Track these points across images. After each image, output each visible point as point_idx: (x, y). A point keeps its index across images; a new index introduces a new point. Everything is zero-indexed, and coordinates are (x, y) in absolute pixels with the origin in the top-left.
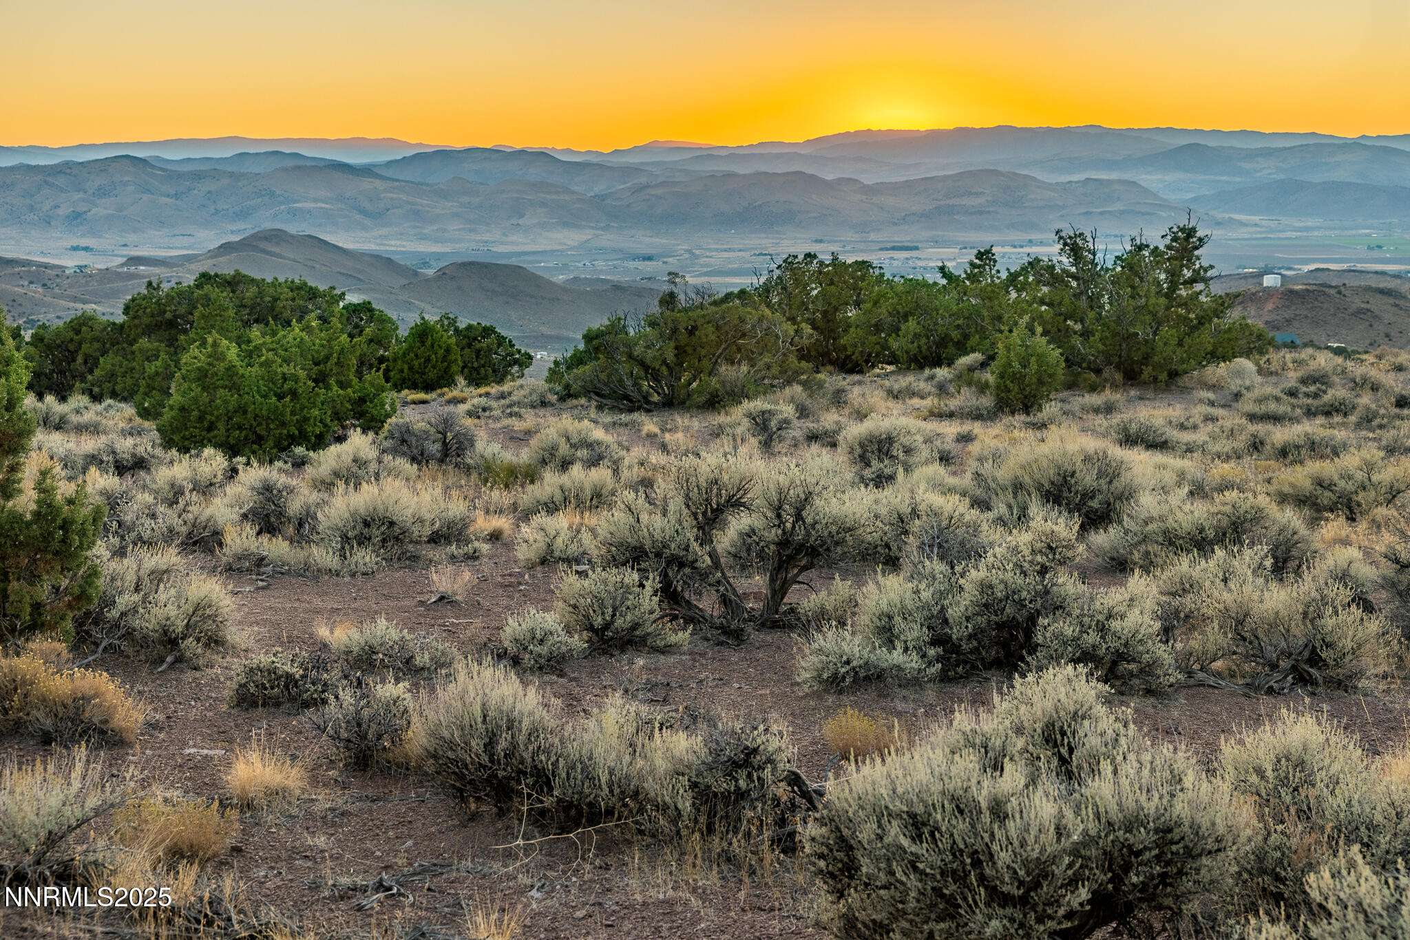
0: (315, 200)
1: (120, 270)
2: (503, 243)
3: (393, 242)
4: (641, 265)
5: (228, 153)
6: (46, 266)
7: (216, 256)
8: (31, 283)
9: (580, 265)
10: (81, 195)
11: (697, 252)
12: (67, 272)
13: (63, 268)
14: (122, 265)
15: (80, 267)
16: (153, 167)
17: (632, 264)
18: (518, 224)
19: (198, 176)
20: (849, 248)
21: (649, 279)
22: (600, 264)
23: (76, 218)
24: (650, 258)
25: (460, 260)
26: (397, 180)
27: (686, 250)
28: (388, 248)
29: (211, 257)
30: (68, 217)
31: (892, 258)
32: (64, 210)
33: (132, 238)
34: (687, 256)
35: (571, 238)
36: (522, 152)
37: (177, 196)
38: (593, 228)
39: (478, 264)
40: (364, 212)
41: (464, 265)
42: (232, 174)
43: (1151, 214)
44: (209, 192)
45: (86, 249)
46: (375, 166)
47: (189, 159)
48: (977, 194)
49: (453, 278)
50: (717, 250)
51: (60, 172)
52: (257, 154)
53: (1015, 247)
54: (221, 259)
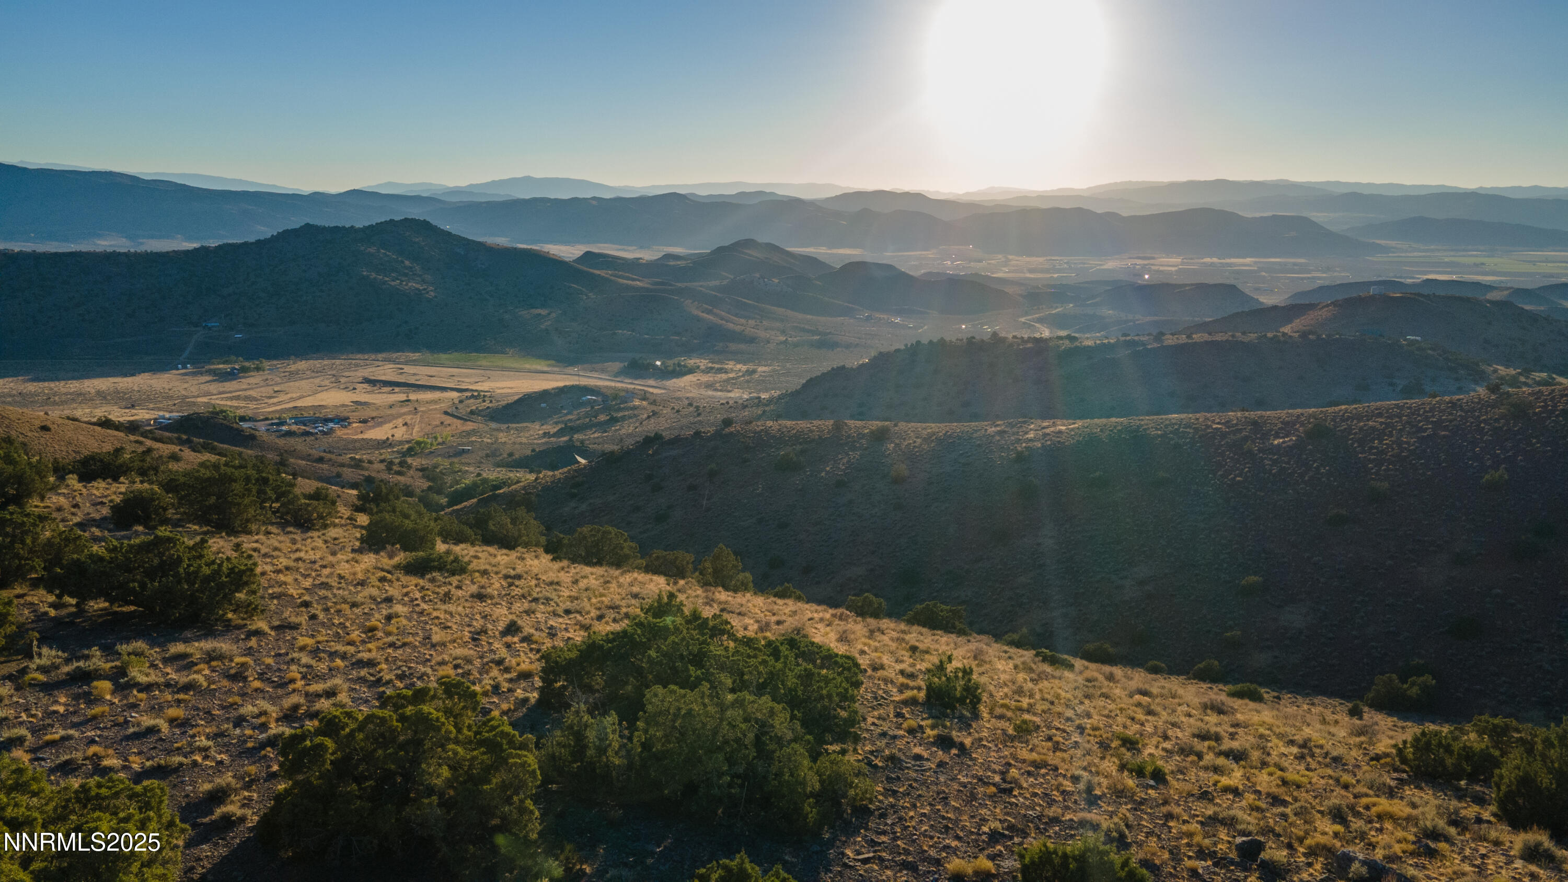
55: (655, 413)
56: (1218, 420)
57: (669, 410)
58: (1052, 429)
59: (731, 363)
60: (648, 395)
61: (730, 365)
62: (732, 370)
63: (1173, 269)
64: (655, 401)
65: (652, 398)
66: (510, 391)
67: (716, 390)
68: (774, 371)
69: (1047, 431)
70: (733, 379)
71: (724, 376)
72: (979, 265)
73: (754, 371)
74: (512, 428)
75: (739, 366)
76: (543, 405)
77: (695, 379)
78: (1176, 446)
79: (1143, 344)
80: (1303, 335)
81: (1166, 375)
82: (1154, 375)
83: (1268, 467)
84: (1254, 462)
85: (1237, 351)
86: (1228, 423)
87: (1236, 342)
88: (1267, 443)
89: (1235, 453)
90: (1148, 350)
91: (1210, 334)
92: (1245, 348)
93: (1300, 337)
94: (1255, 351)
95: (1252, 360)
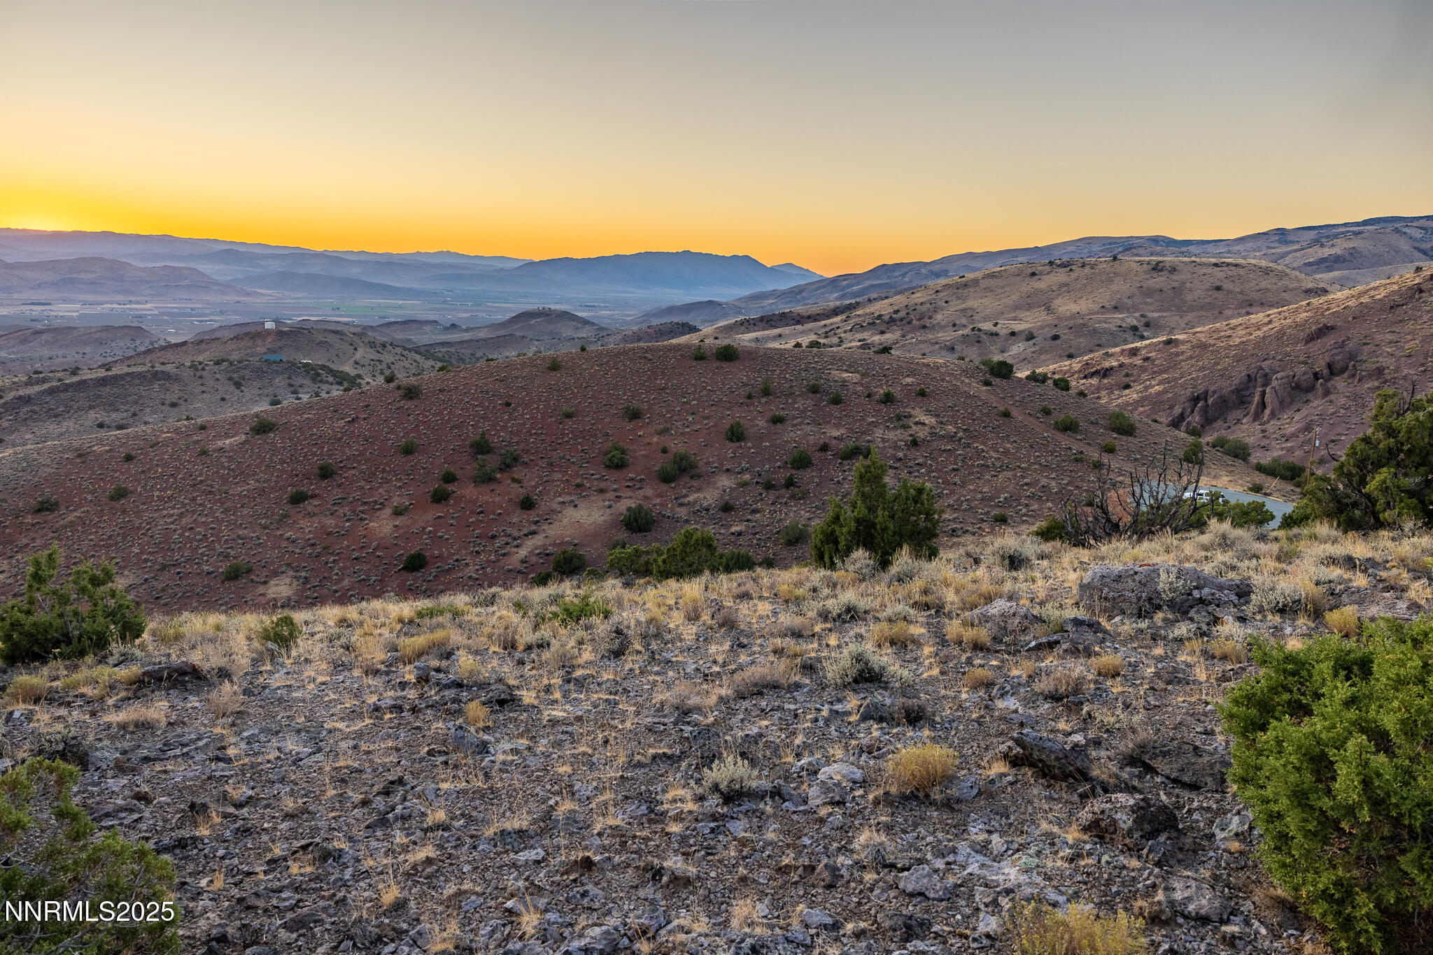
31: (32, 310)
43: (207, 287)
48: (90, 272)
53: (120, 304)
63: (74, 314)
78: (129, 458)
79: (60, 380)
80: (218, 363)
81: (91, 408)
82: (78, 408)
83: (226, 464)
84: (211, 462)
85: (160, 380)
86: (177, 431)
87: (157, 372)
88: (220, 443)
89: (191, 456)
90: (67, 384)
91: (129, 366)
92: (167, 376)
93: (215, 364)
94: (177, 379)
95: (176, 387)
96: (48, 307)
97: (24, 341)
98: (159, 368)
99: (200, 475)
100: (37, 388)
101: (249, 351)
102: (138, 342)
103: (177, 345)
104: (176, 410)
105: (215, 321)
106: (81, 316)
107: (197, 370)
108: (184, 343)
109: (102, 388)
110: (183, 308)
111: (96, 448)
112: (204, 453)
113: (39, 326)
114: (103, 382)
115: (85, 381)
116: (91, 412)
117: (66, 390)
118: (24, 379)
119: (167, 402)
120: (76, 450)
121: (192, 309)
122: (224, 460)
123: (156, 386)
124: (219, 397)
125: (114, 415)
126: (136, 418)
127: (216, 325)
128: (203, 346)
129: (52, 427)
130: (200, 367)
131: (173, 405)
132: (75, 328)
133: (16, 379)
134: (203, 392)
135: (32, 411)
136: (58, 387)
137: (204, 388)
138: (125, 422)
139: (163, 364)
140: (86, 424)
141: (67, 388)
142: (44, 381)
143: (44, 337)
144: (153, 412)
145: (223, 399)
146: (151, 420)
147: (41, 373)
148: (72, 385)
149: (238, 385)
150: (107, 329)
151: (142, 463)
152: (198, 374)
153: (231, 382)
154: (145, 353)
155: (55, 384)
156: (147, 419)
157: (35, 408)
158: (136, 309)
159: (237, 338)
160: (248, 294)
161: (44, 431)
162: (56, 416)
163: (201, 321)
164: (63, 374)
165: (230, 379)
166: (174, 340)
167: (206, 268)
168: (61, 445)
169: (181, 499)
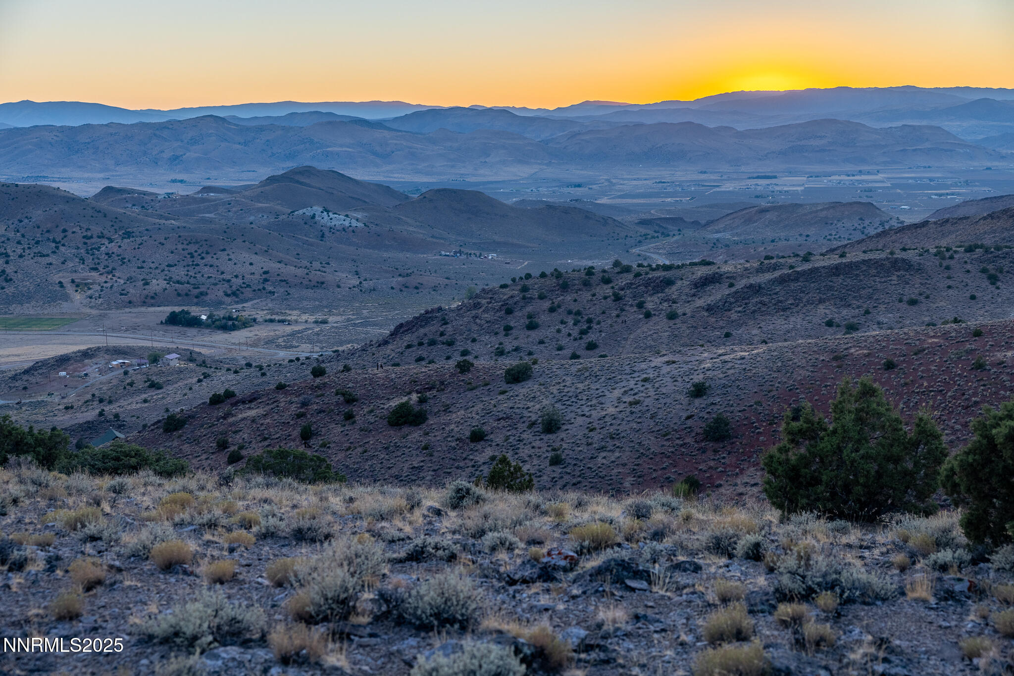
0: (341, 146)
1: (196, 196)
2: (474, 175)
3: (396, 175)
4: (572, 190)
5: (283, 113)
6: (145, 193)
7: (264, 186)
8: (134, 205)
9: (529, 191)
10: (179, 143)
11: (614, 181)
12: (159, 197)
13: (156, 195)
14: (198, 192)
15: (168, 194)
16: (229, 123)
17: (566, 190)
18: (485, 162)
19: (261, 129)
20: (725, 177)
21: (576, 200)
22: (543, 190)
23: (175, 160)
24: (579, 186)
25: (436, 188)
26: (400, 131)
27: (606, 180)
28: (392, 179)
29: (261, 186)
30: (170, 159)
31: (757, 185)
32: (167, 154)
33: (214, 173)
34: (606, 184)
35: (522, 172)
36: (490, 109)
37: (246, 144)
38: (539, 164)
39: (450, 190)
40: (375, 154)
41: (439, 191)
42: (283, 128)
43: (951, 151)
44: (268, 141)
45: (181, 181)
46: (385, 121)
47: (256, 118)
48: (821, 137)
49: (431, 200)
50: (628, 179)
51: (165, 128)
52: (303, 114)
53: (849, 176)
54: (267, 188)
55: (206, 376)
56: (932, 334)
57: (224, 371)
58: (732, 356)
59: (295, 312)
60: (195, 356)
61: (293, 315)
62: (296, 322)
63: (800, 189)
64: (204, 362)
65: (200, 359)
66: (16, 359)
67: (278, 346)
68: (348, 320)
69: (726, 358)
70: (299, 332)
71: (288, 329)
72: (579, 192)
73: (325, 322)
74: (25, 404)
75: (304, 317)
76: (63, 374)
77: (250, 335)
78: (890, 366)
79: (791, 267)
80: (970, 250)
81: (821, 301)
82: (808, 301)
83: (1008, 384)
84: (989, 379)
85: (899, 270)
86: (945, 335)
87: (896, 260)
88: (999, 356)
89: (963, 369)
90: (798, 273)
91: (864, 252)
92: (907, 265)
93: (966, 251)
94: (920, 269)
95: (917, 280)
96: (773, 181)
97: (749, 221)
98: (899, 255)
99: (975, 394)
100: (768, 276)
101: (1006, 234)
102: (867, 222)
103: (916, 226)
104: (915, 308)
105: (958, 194)
106: (808, 191)
107: (944, 258)
108: (925, 224)
109: (834, 279)
110: (921, 178)
111: (853, 350)
112: (980, 366)
113: (764, 204)
114: (836, 270)
115: (817, 269)
116: (821, 306)
117: (797, 280)
118: (756, 265)
119: (905, 298)
120: (832, 351)
121: (931, 180)
122: (1005, 377)
123: (895, 278)
124: (968, 295)
125: (845, 312)
126: (869, 316)
127: (958, 200)
128: (948, 226)
129: (779, 323)
130: (947, 255)
131: (913, 302)
132: (801, 205)
133: (748, 265)
134: (949, 287)
135: (761, 302)
136: (789, 275)
137: (950, 283)
138: (855, 321)
139: (904, 249)
140: (814, 320)
141: (798, 276)
142: (775, 268)
143: (768, 216)
144: (888, 311)
145: (973, 297)
146: (885, 320)
147: (772, 258)
148: (804, 273)
149: (993, 279)
150: (835, 205)
151: (904, 373)
152: (945, 263)
153: (984, 275)
154: (878, 235)
155: (786, 271)
156: (881, 319)
157: (765, 299)
158: (863, 181)
159: (991, 216)
160: (1003, 157)
161: (771, 327)
162: (784, 310)
163: (940, 195)
164: (794, 260)
165: (984, 271)
166: (909, 220)
167: (952, 126)
168: (816, 344)
169: (951, 423)
